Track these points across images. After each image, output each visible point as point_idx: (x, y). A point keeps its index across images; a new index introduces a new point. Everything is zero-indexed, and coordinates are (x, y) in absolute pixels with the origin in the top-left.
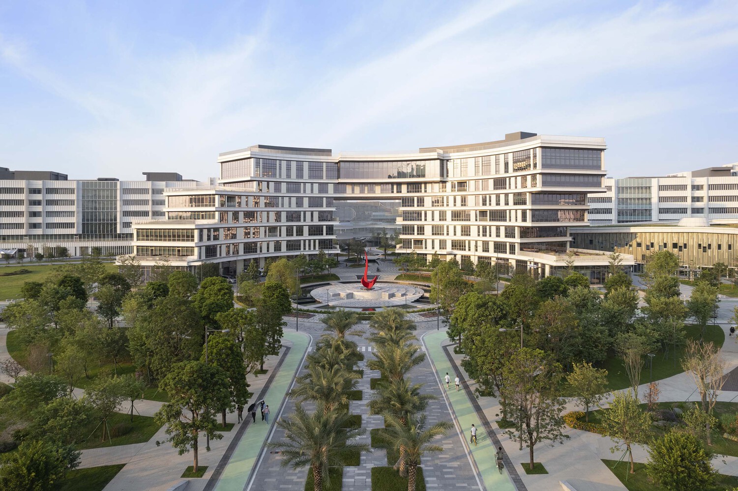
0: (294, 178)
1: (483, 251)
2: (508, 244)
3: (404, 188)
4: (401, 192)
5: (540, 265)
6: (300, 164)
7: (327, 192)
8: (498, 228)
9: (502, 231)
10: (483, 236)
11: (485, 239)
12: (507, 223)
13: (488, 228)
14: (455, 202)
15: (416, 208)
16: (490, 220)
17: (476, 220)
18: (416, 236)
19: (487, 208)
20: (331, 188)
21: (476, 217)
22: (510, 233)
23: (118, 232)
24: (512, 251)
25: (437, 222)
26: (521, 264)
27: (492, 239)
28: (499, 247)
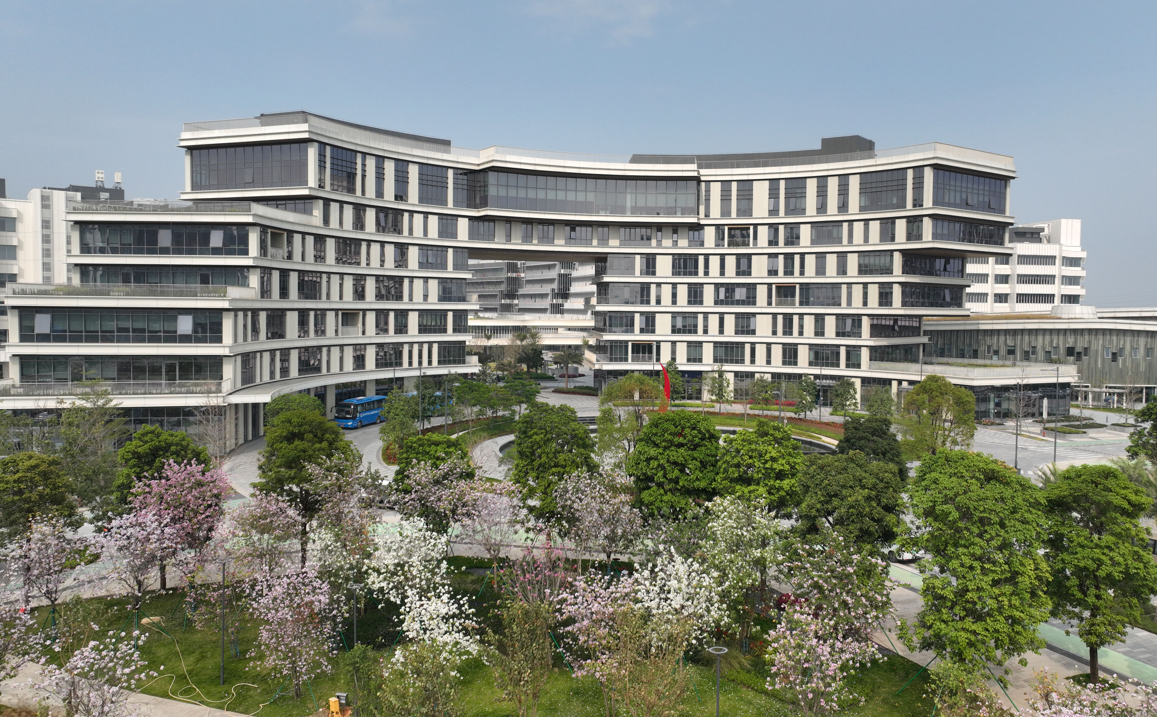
0: (389, 200)
1: (785, 363)
2: (843, 350)
4: (607, 244)
7: (454, 235)
8: (819, 319)
9: (830, 324)
10: (785, 333)
11: (787, 339)
12: (842, 310)
13: (796, 318)
14: (723, 266)
15: (637, 278)
16: (801, 304)
17: (770, 303)
18: (637, 336)
19: (796, 279)
20: (463, 227)
21: (770, 296)
22: (848, 327)
24: (854, 364)
25: (683, 306)
27: (806, 340)
28: (822, 356)
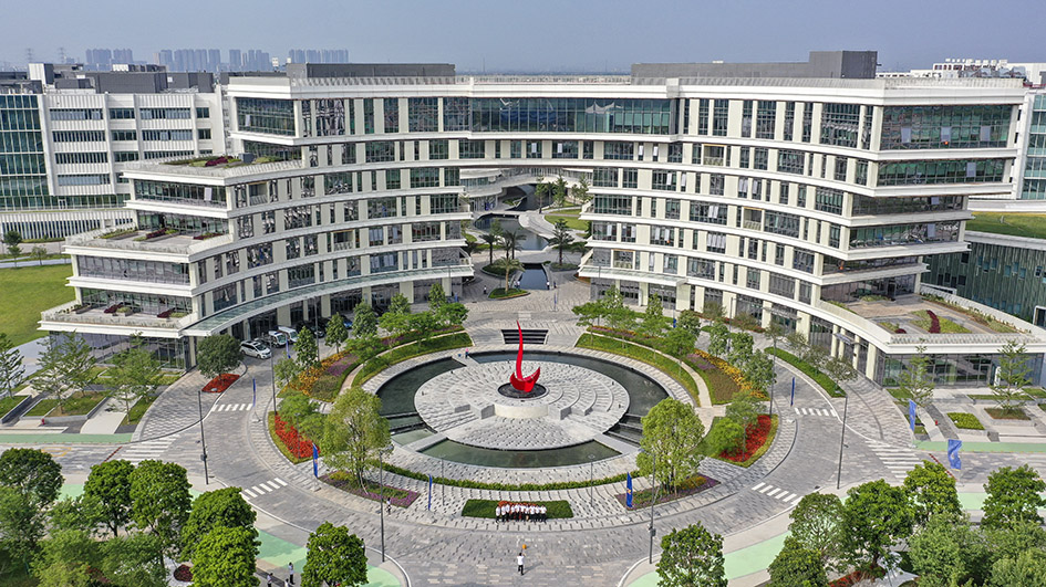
0: (380, 135)
1: (749, 285)
2: (797, 283)
3: (598, 151)
4: (591, 157)
5: (857, 340)
6: (391, 103)
7: (445, 157)
8: (780, 248)
9: (789, 255)
10: (750, 256)
11: (752, 263)
12: (799, 243)
13: (760, 243)
14: (698, 184)
15: (620, 191)
16: (766, 230)
17: (738, 225)
18: (619, 244)
19: (761, 205)
20: (454, 148)
21: (739, 218)
22: (804, 260)
23: (51, 193)
24: (805, 299)
25: (661, 219)
26: (821, 327)
27: (768, 266)
28: (781, 284)
